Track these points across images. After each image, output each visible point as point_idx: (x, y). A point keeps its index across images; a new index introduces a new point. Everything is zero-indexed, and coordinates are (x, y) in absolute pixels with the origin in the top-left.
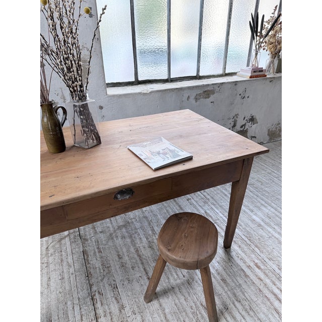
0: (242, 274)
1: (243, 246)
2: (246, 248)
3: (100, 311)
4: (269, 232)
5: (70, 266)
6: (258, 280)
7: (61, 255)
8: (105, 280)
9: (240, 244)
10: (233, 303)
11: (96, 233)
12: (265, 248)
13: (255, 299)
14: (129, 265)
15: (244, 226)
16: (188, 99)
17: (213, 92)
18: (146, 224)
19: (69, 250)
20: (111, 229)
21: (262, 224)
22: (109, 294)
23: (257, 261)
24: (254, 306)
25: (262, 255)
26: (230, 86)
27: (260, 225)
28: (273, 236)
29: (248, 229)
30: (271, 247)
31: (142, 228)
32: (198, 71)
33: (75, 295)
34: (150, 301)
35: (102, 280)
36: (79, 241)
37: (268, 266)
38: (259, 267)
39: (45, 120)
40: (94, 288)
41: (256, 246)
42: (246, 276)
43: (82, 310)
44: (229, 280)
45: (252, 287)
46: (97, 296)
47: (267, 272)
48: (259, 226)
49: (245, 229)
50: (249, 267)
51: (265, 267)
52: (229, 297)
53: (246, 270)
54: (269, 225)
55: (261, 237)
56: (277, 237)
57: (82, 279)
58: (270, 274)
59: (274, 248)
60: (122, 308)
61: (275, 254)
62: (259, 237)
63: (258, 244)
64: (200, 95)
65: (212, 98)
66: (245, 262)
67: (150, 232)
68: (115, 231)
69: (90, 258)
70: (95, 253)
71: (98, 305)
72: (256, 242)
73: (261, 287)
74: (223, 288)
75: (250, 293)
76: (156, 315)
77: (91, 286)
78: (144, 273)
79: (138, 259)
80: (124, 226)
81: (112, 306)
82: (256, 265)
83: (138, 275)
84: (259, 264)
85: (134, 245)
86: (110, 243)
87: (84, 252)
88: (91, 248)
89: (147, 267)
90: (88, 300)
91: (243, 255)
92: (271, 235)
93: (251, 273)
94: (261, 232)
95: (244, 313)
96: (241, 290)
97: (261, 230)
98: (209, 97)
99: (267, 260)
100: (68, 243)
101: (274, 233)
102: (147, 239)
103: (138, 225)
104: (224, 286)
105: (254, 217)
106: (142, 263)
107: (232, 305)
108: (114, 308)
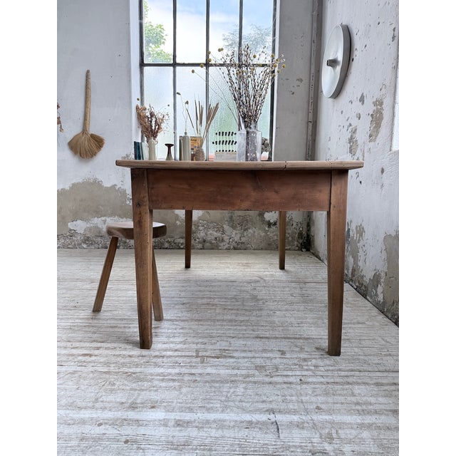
0: (100, 340)
1: (128, 360)
4: (104, 409)
6: (78, 346)
9: (133, 359)
10: (89, 323)
12: (92, 379)
15: (156, 382)
21: (132, 415)
23: (93, 358)
24: (68, 331)
25: (91, 369)
27: (133, 407)
28: (93, 407)
29: (146, 384)
30: (83, 387)
37: (73, 364)
38: (86, 355)
42: (94, 341)
44: (109, 329)
45: (80, 338)
47: (71, 358)
48: (133, 403)
49: (151, 381)
50: (98, 348)
51: (76, 360)
52: (98, 323)
53: (99, 345)
54: (114, 423)
55: (112, 390)
56: (83, 411)
59: (78, 389)
61: (71, 383)
62: (115, 387)
63: (107, 376)
66: (107, 348)
72: (112, 378)
75: (78, 335)
82: (91, 355)
84: (87, 357)
91: (117, 353)
92: (97, 405)
93: (91, 346)
94: (120, 397)
96: (90, 331)
97: (124, 400)
99: (79, 369)
101: (94, 416)
104: (110, 325)
105: (159, 415)
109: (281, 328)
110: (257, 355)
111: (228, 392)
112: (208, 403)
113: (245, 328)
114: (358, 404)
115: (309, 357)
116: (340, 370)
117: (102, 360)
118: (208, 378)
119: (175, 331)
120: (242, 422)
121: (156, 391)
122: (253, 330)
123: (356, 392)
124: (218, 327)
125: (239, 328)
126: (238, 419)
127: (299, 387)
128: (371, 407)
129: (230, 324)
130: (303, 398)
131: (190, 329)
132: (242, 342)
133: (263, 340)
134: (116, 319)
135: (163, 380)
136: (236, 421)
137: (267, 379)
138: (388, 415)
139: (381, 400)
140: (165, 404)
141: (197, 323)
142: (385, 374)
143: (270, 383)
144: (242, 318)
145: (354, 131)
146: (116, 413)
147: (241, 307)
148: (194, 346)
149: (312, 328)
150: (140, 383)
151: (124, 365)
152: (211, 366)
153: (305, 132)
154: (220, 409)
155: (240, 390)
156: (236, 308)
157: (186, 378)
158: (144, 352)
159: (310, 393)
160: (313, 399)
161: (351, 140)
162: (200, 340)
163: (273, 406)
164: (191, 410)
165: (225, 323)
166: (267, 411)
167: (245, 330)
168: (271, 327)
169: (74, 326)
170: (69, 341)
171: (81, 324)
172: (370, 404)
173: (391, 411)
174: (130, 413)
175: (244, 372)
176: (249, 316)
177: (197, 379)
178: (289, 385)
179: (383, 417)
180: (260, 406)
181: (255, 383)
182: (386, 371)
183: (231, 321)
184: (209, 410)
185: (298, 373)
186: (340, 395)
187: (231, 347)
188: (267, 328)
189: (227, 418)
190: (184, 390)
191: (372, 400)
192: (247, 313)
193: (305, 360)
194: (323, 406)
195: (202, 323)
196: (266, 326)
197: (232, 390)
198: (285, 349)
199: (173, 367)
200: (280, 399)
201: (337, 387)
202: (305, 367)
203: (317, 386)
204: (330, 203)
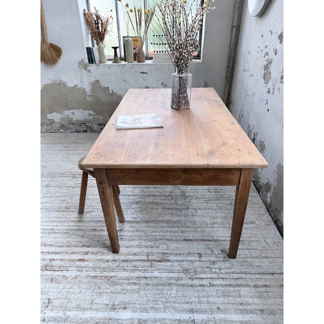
0: (87, 244)
1: (106, 265)
2: (103, 265)
4: (97, 310)
6: (74, 251)
9: (109, 263)
10: (78, 226)
12: (87, 283)
13: (68, 239)
15: (125, 286)
23: (85, 263)
24: (66, 235)
25: (85, 274)
28: (91, 309)
29: (119, 287)
30: (83, 291)
31: (176, 204)
37: (74, 269)
38: (80, 260)
41: (95, 277)
42: (84, 246)
44: (92, 233)
45: (75, 243)
47: (72, 263)
48: (113, 305)
49: (121, 284)
50: (87, 253)
51: (75, 265)
52: (84, 226)
53: (87, 249)
55: (100, 293)
56: (86, 312)
58: (68, 264)
59: (80, 292)
61: (75, 287)
62: (101, 291)
63: (96, 280)
66: (92, 253)
68: (181, 189)
72: (99, 281)
73: (69, 248)
74: (91, 227)
75: (73, 240)
78: (135, 194)
79: (148, 194)
80: (184, 195)
82: (83, 260)
84: (82, 262)
85: (161, 195)
91: (99, 257)
92: (94, 306)
93: (82, 250)
94: (104, 300)
95: (69, 228)
96: (80, 235)
97: (108, 302)
99: (79, 273)
101: (93, 316)
102: (162, 203)
104: (91, 228)
107: (79, 225)
109: (200, 229)
110: (184, 259)
111: (167, 294)
112: (156, 304)
113: (177, 229)
114: (241, 304)
115: (216, 259)
116: (234, 273)
117: (91, 265)
118: (155, 281)
119: (133, 234)
120: (175, 320)
121: (125, 293)
122: (182, 232)
123: (242, 293)
124: (160, 229)
125: (173, 229)
126: (173, 318)
127: (208, 289)
128: (249, 307)
129: (167, 225)
130: (210, 299)
131: (142, 231)
132: (176, 245)
133: (189, 242)
134: (94, 221)
135: (128, 283)
136: (172, 320)
137: (190, 282)
138: (257, 314)
139: (256, 300)
140: (131, 306)
141: (146, 225)
142: (261, 276)
143: (192, 286)
144: (175, 219)
145: (271, 63)
146: (104, 313)
147: (174, 206)
148: (145, 250)
149: (220, 229)
150: (115, 287)
151: (104, 270)
152: (157, 270)
153: (229, 35)
154: (163, 310)
155: (174, 292)
156: (171, 207)
157: (143, 281)
158: (116, 257)
159: (214, 294)
160: (216, 300)
161: (266, 68)
162: (149, 244)
163: (192, 306)
164: (146, 310)
165: (164, 225)
166: (189, 311)
167: (177, 232)
168: (194, 228)
169: (69, 230)
170: (69, 246)
171: (73, 228)
172: (249, 304)
173: (260, 310)
174: (112, 313)
175: (176, 275)
176: (180, 216)
177: (149, 282)
178: (202, 288)
179: (255, 316)
180: (186, 306)
181: (183, 285)
182: (262, 273)
183: (168, 222)
184: (156, 310)
185: (209, 276)
186: (232, 296)
187: (168, 250)
188: (192, 229)
189: (167, 317)
190: (142, 292)
191: (250, 300)
192: (179, 213)
193: (214, 263)
194: (221, 307)
195: (149, 224)
196: (191, 227)
197: (169, 292)
198: (202, 252)
199: (133, 271)
200: (197, 300)
201: (231, 289)
202: (213, 270)
203: (220, 288)
204: (239, 182)
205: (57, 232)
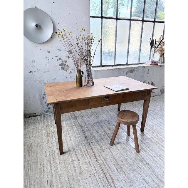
0: (149, 139)
2: (150, 132)
3: (93, 147)
5: (78, 134)
6: (155, 141)
7: (74, 131)
8: (93, 139)
9: (148, 130)
10: (145, 148)
11: (86, 124)
12: (158, 132)
13: (154, 147)
14: (102, 135)
15: (149, 125)
16: (123, 73)
17: (134, 70)
18: (107, 122)
19: (76, 129)
20: (92, 124)
21: (157, 124)
22: (96, 143)
23: (155, 136)
24: (154, 149)
25: (157, 134)
26: (142, 68)
27: (156, 125)
31: (105, 124)
32: (127, 62)
33: (82, 143)
34: (112, 145)
35: (92, 139)
36: (80, 127)
37: (160, 138)
38: (156, 138)
39: (78, 75)
40: (89, 141)
41: (155, 131)
43: (86, 147)
44: (143, 141)
45: (153, 143)
46: (91, 143)
50: (152, 137)
51: (158, 138)
52: (144, 146)
54: (161, 125)
57: (84, 138)
58: (161, 140)
60: (101, 147)
64: (128, 71)
65: (134, 73)
66: (150, 136)
67: (109, 125)
68: (94, 124)
69: (85, 132)
70: (87, 131)
71: (92, 146)
73: (157, 144)
75: (152, 145)
76: (115, 149)
77: (88, 140)
78: (108, 137)
79: (105, 133)
80: (97, 123)
81: (97, 146)
82: (155, 137)
83: (106, 138)
85: (103, 129)
86: (93, 128)
87: (83, 130)
88: (85, 129)
89: (109, 135)
90: (88, 144)
91: (149, 134)
93: (152, 139)
94: (157, 127)
95: (150, 150)
96: (148, 144)
98: (132, 73)
99: (159, 136)
100: (75, 128)
102: (108, 127)
103: (103, 123)
104: (141, 142)
105: (154, 122)
106: (107, 134)
108: (98, 147)
145: (65, 62)
161: (62, 64)
164: (149, 120)
171: (148, 149)
205: (156, 153)
